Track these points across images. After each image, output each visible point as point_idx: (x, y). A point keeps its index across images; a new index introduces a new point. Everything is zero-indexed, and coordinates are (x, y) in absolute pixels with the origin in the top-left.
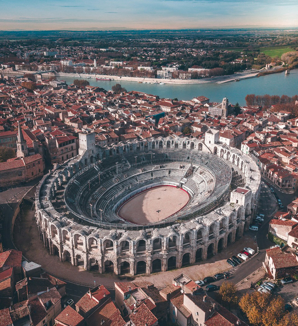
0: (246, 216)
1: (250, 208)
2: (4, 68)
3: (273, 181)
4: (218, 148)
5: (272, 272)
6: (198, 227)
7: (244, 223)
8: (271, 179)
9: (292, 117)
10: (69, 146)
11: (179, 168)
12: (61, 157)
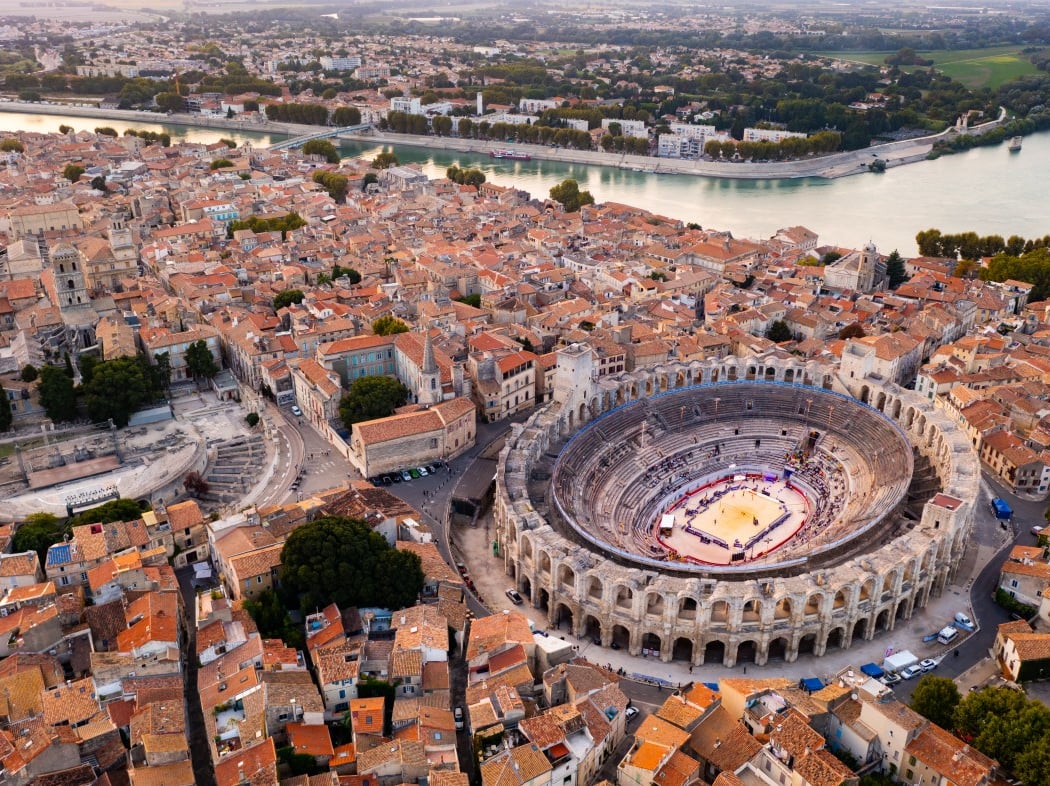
0: (954, 553)
1: (960, 538)
2: (231, 114)
3: (998, 470)
4: (871, 389)
5: (1012, 667)
6: (863, 577)
7: (948, 569)
8: (992, 465)
9: (1036, 297)
10: (521, 376)
11: (779, 435)
12: (504, 402)
